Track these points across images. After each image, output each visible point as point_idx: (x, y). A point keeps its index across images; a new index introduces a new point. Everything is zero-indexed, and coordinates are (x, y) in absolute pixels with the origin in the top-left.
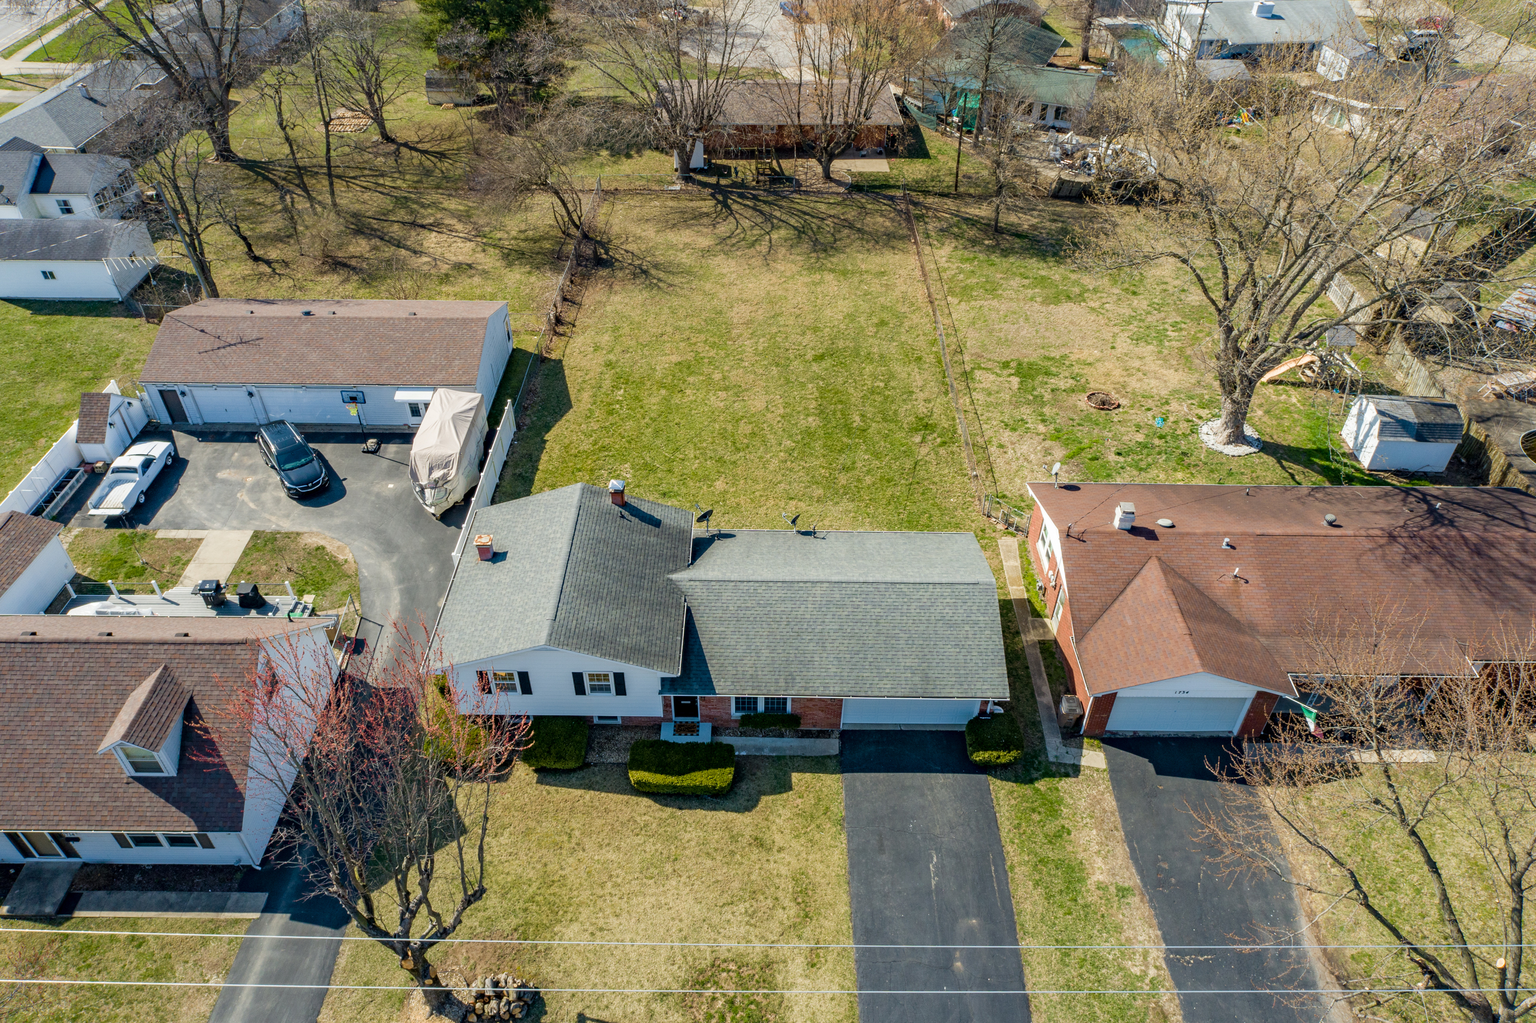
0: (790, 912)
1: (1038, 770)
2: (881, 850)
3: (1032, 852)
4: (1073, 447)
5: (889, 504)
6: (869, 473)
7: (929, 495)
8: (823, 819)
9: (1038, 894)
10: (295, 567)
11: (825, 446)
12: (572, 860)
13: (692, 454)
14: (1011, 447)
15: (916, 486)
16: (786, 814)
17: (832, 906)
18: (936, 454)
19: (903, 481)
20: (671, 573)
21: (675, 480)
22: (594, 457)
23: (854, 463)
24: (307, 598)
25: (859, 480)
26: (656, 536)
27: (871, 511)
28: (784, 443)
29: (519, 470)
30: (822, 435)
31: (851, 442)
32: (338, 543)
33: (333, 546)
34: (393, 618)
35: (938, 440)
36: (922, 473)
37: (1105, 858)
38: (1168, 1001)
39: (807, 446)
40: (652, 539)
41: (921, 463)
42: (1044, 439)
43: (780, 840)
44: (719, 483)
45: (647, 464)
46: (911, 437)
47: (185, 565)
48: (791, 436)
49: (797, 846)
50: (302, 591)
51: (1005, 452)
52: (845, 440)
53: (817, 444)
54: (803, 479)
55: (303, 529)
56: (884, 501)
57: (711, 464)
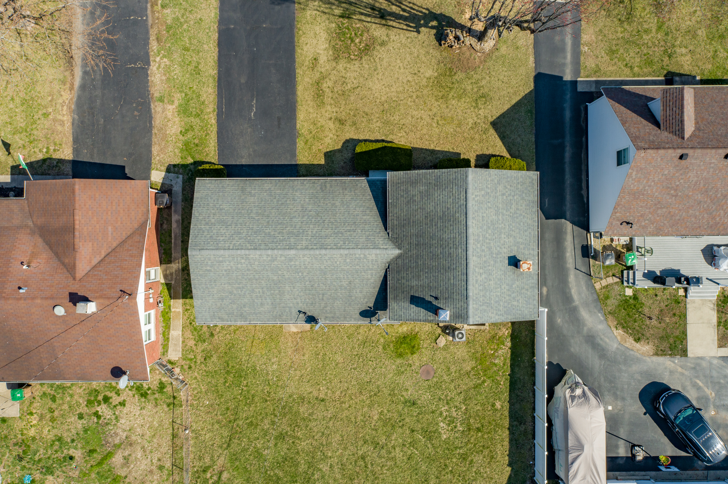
1: (190, 170)
3: (202, 120)
4: (105, 467)
5: (253, 396)
6: (266, 433)
7: (224, 407)
8: (308, 137)
9: (204, 97)
10: (648, 322)
11: (297, 465)
12: (435, 110)
13: (398, 453)
14: (154, 468)
15: (232, 418)
16: (327, 140)
17: (306, 89)
18: (212, 456)
19: (241, 423)
20: (399, 257)
21: (407, 420)
22: (470, 446)
23: (276, 445)
24: (629, 292)
25: (273, 423)
26: (412, 287)
27: (267, 388)
28: (328, 468)
29: (522, 428)
30: (298, 479)
31: (277, 471)
32: (627, 345)
33: (630, 342)
34: (572, 278)
35: (208, 475)
36: (226, 433)
37: (166, 118)
38: (154, 45)
39: (310, 465)
40: (414, 283)
41: (225, 446)
42: (126, 477)
43: (331, 125)
44: (375, 418)
45: (430, 439)
46: (229, 479)
47: (719, 323)
48: (323, 477)
49: (322, 122)
50: (635, 297)
51: (159, 460)
52: (281, 474)
53: (303, 467)
54: (314, 424)
55: (656, 359)
56: (256, 399)
57: (383, 440)
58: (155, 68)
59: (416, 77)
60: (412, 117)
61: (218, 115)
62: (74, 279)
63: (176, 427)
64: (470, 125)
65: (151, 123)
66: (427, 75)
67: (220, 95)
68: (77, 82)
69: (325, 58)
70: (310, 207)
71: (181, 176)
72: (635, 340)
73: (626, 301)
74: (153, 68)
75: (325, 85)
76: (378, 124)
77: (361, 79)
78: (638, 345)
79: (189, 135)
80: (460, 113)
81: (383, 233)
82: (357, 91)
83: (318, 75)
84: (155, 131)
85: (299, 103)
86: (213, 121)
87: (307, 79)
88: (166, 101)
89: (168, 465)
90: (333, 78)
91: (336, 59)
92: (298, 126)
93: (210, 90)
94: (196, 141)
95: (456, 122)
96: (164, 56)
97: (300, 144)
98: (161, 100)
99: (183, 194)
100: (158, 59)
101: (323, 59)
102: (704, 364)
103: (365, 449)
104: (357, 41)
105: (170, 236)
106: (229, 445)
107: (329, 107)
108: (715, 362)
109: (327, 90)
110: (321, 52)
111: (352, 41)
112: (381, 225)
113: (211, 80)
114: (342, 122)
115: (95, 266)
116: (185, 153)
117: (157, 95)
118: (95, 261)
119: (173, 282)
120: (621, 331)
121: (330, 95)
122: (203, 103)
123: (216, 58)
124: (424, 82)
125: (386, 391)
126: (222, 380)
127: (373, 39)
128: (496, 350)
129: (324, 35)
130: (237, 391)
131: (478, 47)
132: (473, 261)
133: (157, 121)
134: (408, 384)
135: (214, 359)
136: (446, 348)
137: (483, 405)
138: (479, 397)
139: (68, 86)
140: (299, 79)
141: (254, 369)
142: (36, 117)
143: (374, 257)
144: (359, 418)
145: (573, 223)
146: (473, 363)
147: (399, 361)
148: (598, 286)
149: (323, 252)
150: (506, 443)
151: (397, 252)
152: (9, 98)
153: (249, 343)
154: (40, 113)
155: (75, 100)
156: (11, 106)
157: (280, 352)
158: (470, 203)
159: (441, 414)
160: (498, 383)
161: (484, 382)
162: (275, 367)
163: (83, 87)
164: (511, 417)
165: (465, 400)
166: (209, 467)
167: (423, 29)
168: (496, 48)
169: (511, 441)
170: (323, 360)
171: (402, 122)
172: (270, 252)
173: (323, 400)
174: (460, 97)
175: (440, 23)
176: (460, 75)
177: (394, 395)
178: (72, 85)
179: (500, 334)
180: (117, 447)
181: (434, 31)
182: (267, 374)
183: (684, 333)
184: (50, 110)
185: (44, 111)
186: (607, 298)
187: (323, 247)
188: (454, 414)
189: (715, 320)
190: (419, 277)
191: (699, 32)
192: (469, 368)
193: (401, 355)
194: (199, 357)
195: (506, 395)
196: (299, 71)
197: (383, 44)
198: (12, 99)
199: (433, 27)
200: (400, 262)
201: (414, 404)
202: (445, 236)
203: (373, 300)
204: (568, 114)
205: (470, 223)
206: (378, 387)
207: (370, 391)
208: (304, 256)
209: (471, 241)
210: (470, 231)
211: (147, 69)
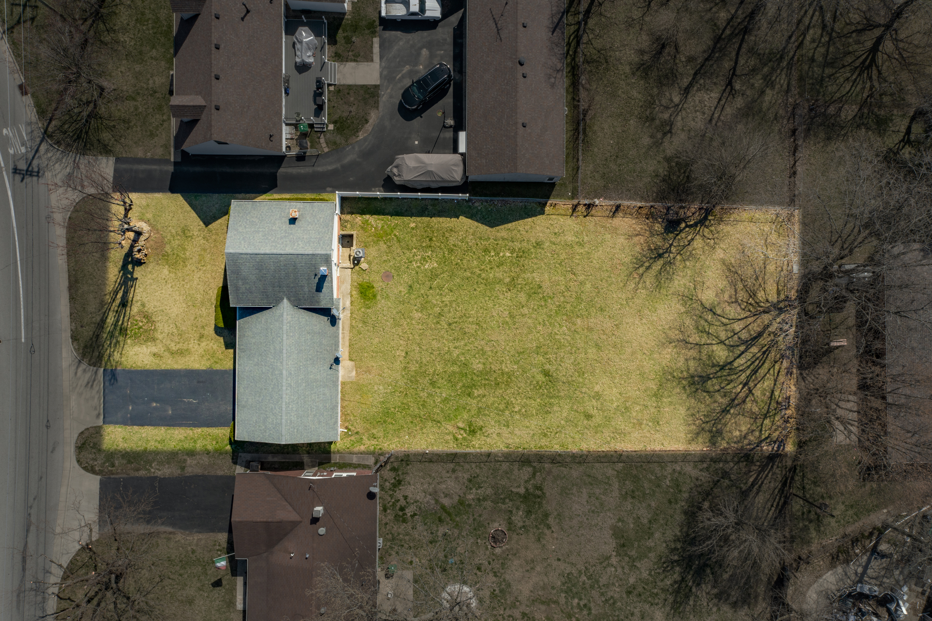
1: (236, 447)
2: (199, 382)
3: (199, 438)
4: (452, 510)
5: (403, 403)
6: (430, 395)
7: (411, 425)
8: (212, 361)
9: (182, 437)
10: (353, 113)
11: (454, 373)
12: (194, 268)
13: (446, 299)
14: (453, 476)
15: (418, 419)
16: (215, 347)
17: (177, 362)
18: (446, 434)
19: (422, 413)
20: (289, 299)
21: (422, 292)
22: (442, 246)
23: (439, 388)
24: (331, 127)
25: (423, 389)
26: (309, 291)
27: (397, 394)
28: (457, 350)
29: (430, 208)
30: (464, 372)
31: (458, 388)
32: (370, 129)
33: (369, 127)
34: (320, 169)
35: (460, 436)
36: (430, 424)
37: (196, 465)
38: (142, 473)
39: (454, 363)
40: (306, 289)
41: (439, 424)
42: (460, 496)
43: (203, 344)
44: (420, 315)
45: (437, 276)
46: (463, 422)
47: (355, 61)
48: (463, 354)
49: (201, 351)
50: (335, 122)
51: (448, 472)
52: (460, 384)
53: (456, 369)
54: (424, 360)
55: (381, 109)
56: (405, 401)
57: (437, 310)
58: (160, 473)
59: (169, 281)
60: (199, 284)
61: (195, 427)
62: (301, 522)
63: (424, 459)
64: (205, 242)
65: (200, 476)
66: (167, 273)
67: (180, 425)
68: (169, 529)
69: (154, 348)
70: (256, 360)
71: (240, 454)
72: (367, 123)
73: (338, 129)
75: (174, 348)
76: (203, 309)
77: (170, 321)
78: (371, 121)
79: (210, 448)
80: (196, 249)
81: (273, 310)
82: (179, 325)
83: (166, 353)
84: (206, 473)
85: (187, 367)
86: (200, 430)
87: (169, 361)
88: (184, 465)
89: (452, 466)
90: (169, 342)
91: (154, 340)
92: (204, 368)
93: (176, 432)
94: (214, 443)
95: (203, 253)
96: (151, 466)
97: (218, 367)
98: (183, 468)
99: (253, 453)
100: (153, 470)
101: (154, 350)
102: (385, 73)
103: (443, 323)
104: (141, 324)
105: (284, 462)
106: (439, 422)
107: (191, 346)
108: (383, 64)
109: (178, 347)
110: (149, 350)
111: (141, 328)
112: (268, 311)
113: (169, 431)
114: (201, 336)
115: (293, 509)
117: (179, 472)
118: (290, 509)
119: (318, 461)
120: (360, 134)
121: (181, 344)
122: (186, 437)
123: (152, 428)
124: (172, 275)
125: (401, 307)
126: (391, 426)
127: (140, 312)
128: (372, 226)
129: (136, 349)
130: (399, 415)
131: (147, 235)
132: (289, 250)
133: (199, 471)
134: (396, 291)
135: (374, 431)
136: (369, 263)
137: (412, 236)
138: (406, 239)
139: (171, 536)
140: (169, 367)
141: (383, 402)
142: (194, 559)
143: (289, 317)
144: (420, 327)
145: (279, 167)
146: (382, 243)
147: (379, 297)
148: (326, 150)
149: (284, 351)
150: (441, 219)
151: (285, 301)
152: (180, 578)
153: (364, 406)
154: (191, 556)
155: (182, 531)
156: (186, 576)
157: (370, 384)
158: (250, 251)
159: (418, 267)
160: (397, 225)
161: (395, 235)
162: (381, 387)
163: (173, 525)
164: (422, 216)
165: (408, 249)
166: (454, 436)
167: (134, 276)
168: (148, 222)
169: (440, 216)
170: (377, 352)
171: (202, 292)
172: (284, 388)
173: (407, 353)
174: (184, 249)
175: (129, 263)
176: (168, 248)
177: (403, 301)
178: (170, 533)
179: (360, 223)
180: (437, 501)
181: (136, 267)
182: (386, 393)
183: (362, 86)
184: (189, 548)
185: (190, 553)
186: (335, 143)
187: (281, 352)
188: (419, 257)
189: (353, 64)
190: (302, 286)
191: (137, 69)
192: (385, 246)
193: (375, 296)
194: (373, 443)
195: (406, 219)
196: (163, 367)
197: (143, 305)
198: (181, 575)
199: (133, 268)
200: (292, 299)
201: (411, 287)
202: (272, 268)
203: (322, 317)
204: (198, 169)
205: (262, 252)
206: (397, 313)
207: (400, 318)
208: (287, 365)
209: (275, 251)
210: (268, 252)
211: (160, 478)
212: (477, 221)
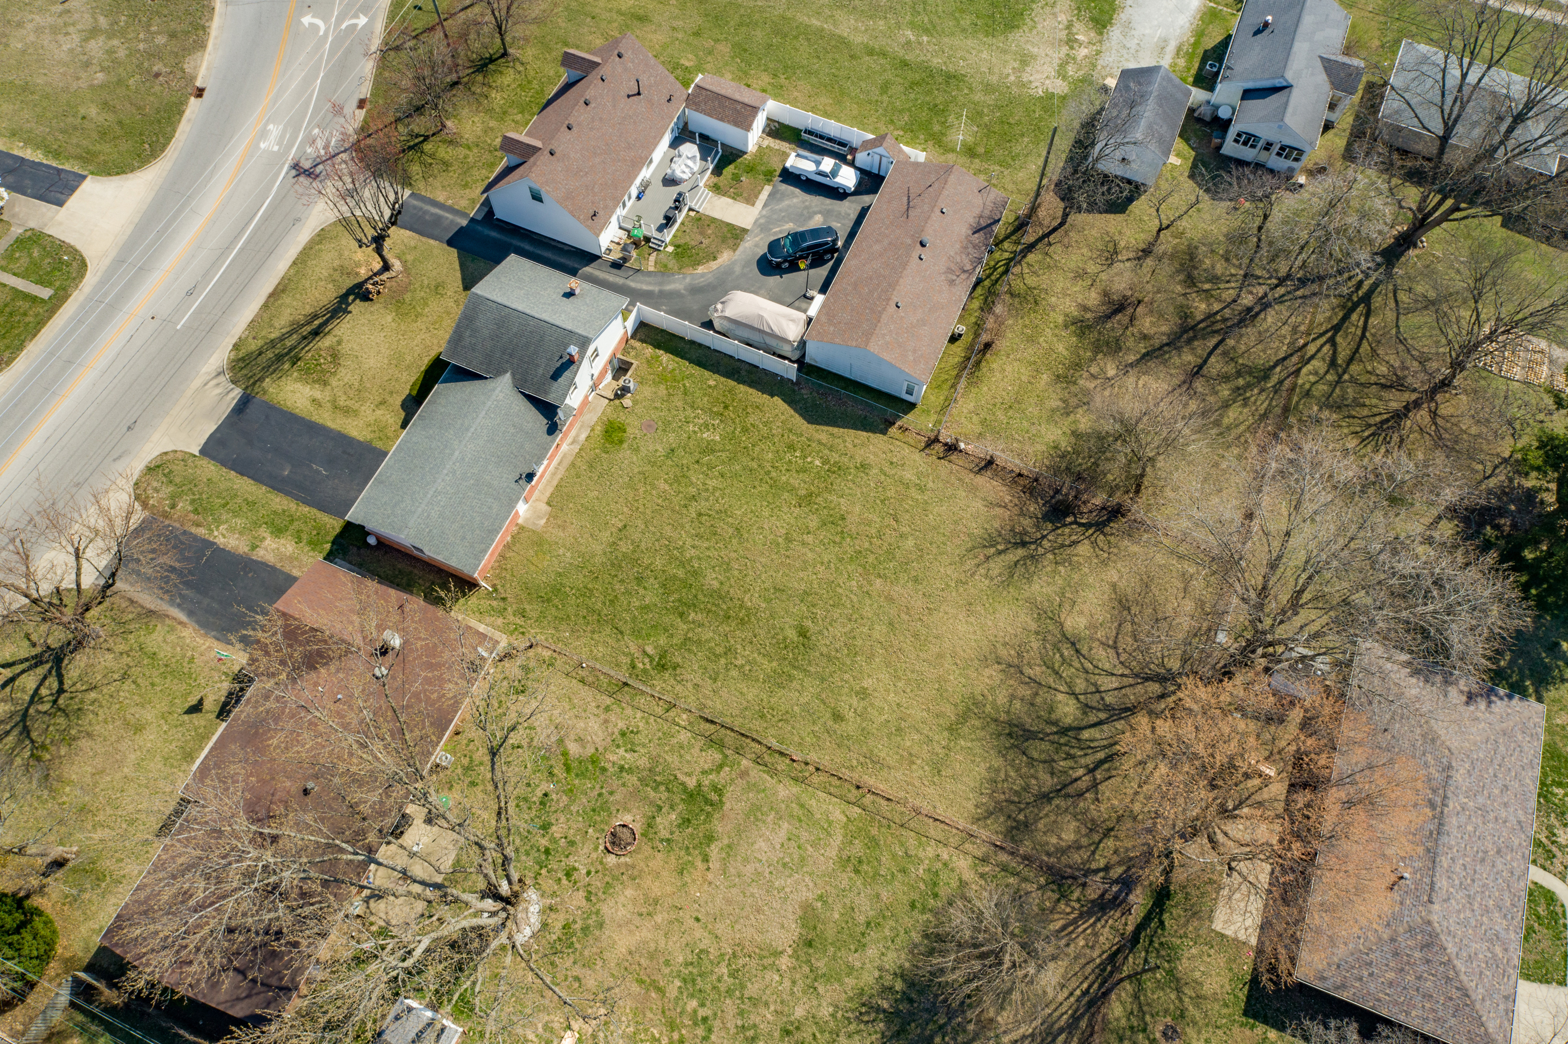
0: (342, 402)
1: (337, 550)
2: (344, 452)
3: (299, 519)
4: (575, 764)
5: (585, 587)
6: (628, 592)
7: (581, 621)
8: (377, 435)
9: (279, 508)
10: (704, 246)
11: (675, 576)
12: (423, 327)
13: (711, 483)
14: (603, 716)
15: (595, 617)
16: (391, 421)
17: (334, 420)
18: (624, 653)
19: (605, 612)
20: (513, 375)
21: (685, 462)
22: (737, 421)
23: (645, 588)
24: (670, 249)
25: (622, 581)
26: (543, 375)
27: (585, 571)
28: (693, 551)
29: (743, 373)
30: (690, 582)
31: (671, 599)
32: (715, 267)
33: (714, 265)
34: (633, 285)
35: (640, 665)
36: (608, 630)
37: (273, 550)
38: (201, 532)
39: (682, 564)
40: (541, 371)
41: (619, 636)
42: (597, 749)
43: (379, 412)
44: (667, 487)
45: (713, 451)
46: (655, 648)
47: (733, 198)
48: (699, 559)
49: (371, 419)
50: (677, 247)
51: (598, 707)
52: (676, 596)
53: (681, 573)
54: (643, 544)
55: (737, 252)
56: (590, 586)
57: (693, 491)
58: (222, 540)
59: (385, 330)
61: (304, 503)
63: (574, 674)
64: (454, 306)
65: (268, 566)
66: (390, 320)
67: (287, 493)
68: (182, 617)
69: (319, 392)
71: (337, 560)
72: (714, 260)
73: (677, 254)
74: (220, 541)
76: (405, 374)
77: (357, 371)
78: (720, 261)
79: (305, 537)
80: (439, 309)
81: (487, 381)
82: (365, 379)
83: (328, 405)
84: (278, 566)
85: (342, 430)
86: (306, 509)
87: (326, 415)
88: (258, 544)
89: (609, 701)
91: (326, 383)
92: (362, 439)
93: (278, 500)
94: (315, 532)
95: (444, 315)
96: (217, 527)
97: (379, 444)
98: (254, 547)
100: (216, 533)
101: (318, 394)
102: (762, 221)
103: (692, 510)
104: (322, 361)
106: (621, 633)
107: (363, 408)
108: (764, 213)
109: (347, 403)
110: (311, 393)
111: (320, 365)
112: (480, 381)
113: (269, 495)
114: (383, 402)
116: (318, 548)
117: (246, 549)
120: (700, 267)
121: (353, 402)
122: (284, 511)
123: (252, 482)
124: (394, 325)
125: (648, 468)
126: (553, 611)
127: (331, 348)
128: (661, 364)
129: (298, 386)
130: (572, 601)
131: (394, 274)
132: (545, 316)
133: (271, 559)
134: (651, 448)
135: (528, 607)
136: (635, 402)
137: (705, 395)
138: (697, 395)
139: (179, 627)
140: (321, 421)
141: (560, 575)
142: (186, 670)
143: (501, 396)
144: (660, 501)
145: (587, 265)
146: (662, 387)
147: (625, 445)
148: (651, 269)
150: (751, 390)
151: (508, 377)
152: (149, 688)
153: (533, 568)
154: (185, 664)
155: (197, 627)
156: (159, 689)
157: (557, 543)
158: (499, 300)
159: (695, 432)
160: (692, 375)
161: (684, 385)
162: (568, 554)
163: (190, 614)
164: (728, 377)
165: (692, 407)
166: (632, 661)
167: (349, 309)
168: (404, 263)
169: (750, 386)
170: (587, 509)
171: (416, 355)
173: (625, 526)
174: (426, 304)
175: (354, 294)
176: (408, 297)
177: (655, 462)
178: (181, 623)
179: (648, 355)
180: (561, 741)
181: (358, 301)
182: (571, 564)
183: (728, 224)
184: (189, 654)
185: (187, 659)
186: (666, 266)
188: (701, 421)
189: (730, 201)
190: (537, 365)
192: (665, 392)
193: (621, 442)
194: (519, 621)
195: (707, 373)
196: (315, 418)
197: (339, 343)
198: (153, 685)
199: (354, 301)
200: (518, 376)
201: (673, 450)
202: (515, 330)
203: (541, 417)
204: (494, 234)
205: (513, 306)
206: (639, 473)
207: (640, 481)
209: (528, 311)
210: (520, 308)
211: (218, 548)
212: (796, 410)
